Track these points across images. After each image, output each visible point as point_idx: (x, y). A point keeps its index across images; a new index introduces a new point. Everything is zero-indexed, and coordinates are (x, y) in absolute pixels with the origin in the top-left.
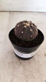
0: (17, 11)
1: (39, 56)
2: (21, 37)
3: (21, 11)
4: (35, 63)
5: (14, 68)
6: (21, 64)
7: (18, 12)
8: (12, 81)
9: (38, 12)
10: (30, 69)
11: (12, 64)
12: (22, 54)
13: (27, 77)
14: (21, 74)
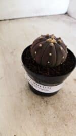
2: (49, 62)
4: (66, 95)
5: (40, 113)
6: (47, 104)
8: (45, 132)
10: (63, 107)
12: (50, 87)
13: (64, 120)
14: (54, 117)
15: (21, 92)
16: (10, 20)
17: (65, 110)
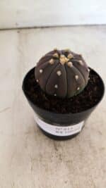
0: (35, 28)
1: (100, 133)
3: (44, 25)
4: (95, 152)
6: (61, 159)
7: (38, 30)
9: (86, 26)
10: (84, 169)
11: (41, 161)
14: (66, 182)
15: (29, 132)
16: (42, 28)
17: (86, 175)
